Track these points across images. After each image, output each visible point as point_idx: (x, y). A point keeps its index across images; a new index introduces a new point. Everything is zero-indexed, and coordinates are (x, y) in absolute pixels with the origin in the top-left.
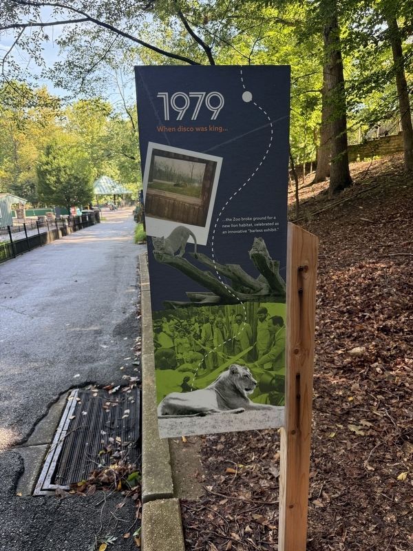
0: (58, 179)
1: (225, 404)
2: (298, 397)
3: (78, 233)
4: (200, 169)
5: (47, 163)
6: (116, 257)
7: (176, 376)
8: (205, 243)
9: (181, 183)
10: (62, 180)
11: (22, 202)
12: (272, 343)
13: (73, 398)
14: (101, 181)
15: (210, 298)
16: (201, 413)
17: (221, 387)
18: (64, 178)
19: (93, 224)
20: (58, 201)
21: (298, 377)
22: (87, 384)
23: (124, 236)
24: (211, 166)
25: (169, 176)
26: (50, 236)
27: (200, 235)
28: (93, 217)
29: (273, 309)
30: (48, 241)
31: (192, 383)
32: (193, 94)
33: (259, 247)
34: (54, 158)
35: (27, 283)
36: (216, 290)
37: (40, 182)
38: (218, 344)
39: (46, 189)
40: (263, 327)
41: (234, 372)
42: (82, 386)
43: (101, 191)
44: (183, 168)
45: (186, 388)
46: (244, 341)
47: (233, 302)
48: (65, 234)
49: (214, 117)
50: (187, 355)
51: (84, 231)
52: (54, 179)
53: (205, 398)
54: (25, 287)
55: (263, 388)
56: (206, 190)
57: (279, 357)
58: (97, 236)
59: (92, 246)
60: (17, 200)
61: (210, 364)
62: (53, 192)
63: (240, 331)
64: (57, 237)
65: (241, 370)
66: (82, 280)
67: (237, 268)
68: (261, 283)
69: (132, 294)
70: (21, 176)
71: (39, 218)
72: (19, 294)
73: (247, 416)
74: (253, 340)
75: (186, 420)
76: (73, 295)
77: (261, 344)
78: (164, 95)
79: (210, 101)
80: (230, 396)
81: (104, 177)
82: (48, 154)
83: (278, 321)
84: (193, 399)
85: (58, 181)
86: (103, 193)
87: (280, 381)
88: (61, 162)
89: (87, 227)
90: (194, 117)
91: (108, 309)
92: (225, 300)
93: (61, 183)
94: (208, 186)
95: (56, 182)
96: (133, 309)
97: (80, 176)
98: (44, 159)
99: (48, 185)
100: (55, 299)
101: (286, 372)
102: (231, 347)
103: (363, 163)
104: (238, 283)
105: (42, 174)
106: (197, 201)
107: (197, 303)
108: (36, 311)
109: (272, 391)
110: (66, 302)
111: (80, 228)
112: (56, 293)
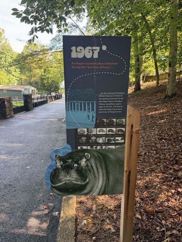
3: (56, 101)
5: (44, 76)
10: (49, 82)
11: (35, 89)
13: (65, 119)
14: (63, 83)
20: (47, 90)
28: (60, 96)
30: (48, 102)
37: (41, 82)
48: (52, 101)
52: (46, 81)
62: (46, 86)
70: (32, 79)
71: (41, 96)
82: (45, 72)
88: (49, 75)
89: (58, 99)
97: (56, 81)
99: (44, 84)
105: (42, 79)
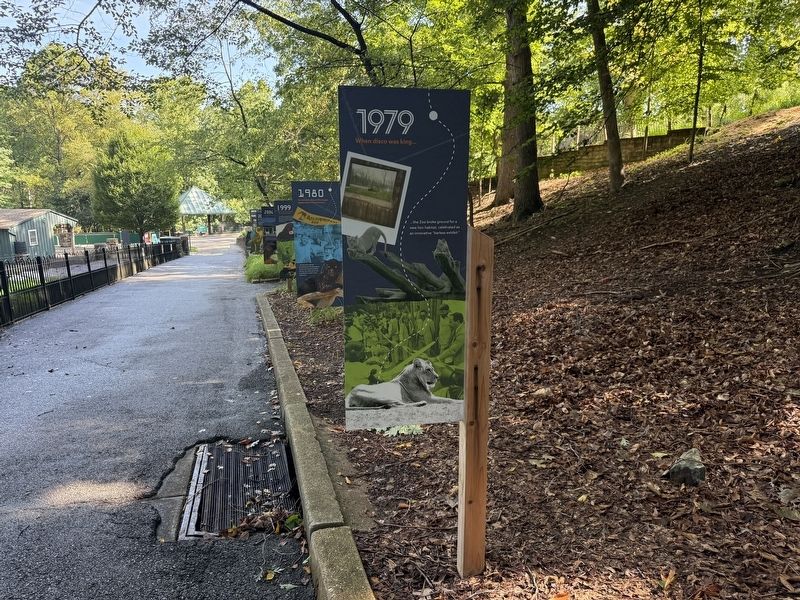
0: (127, 190)
1: (409, 397)
2: (476, 388)
3: (159, 267)
4: (391, 177)
5: (110, 167)
6: (224, 298)
7: (364, 369)
8: (394, 243)
9: (374, 188)
10: (133, 191)
11: (70, 222)
12: (453, 338)
13: (203, 453)
14: (190, 195)
15: (397, 294)
16: (386, 406)
17: (405, 380)
18: (135, 188)
19: (179, 257)
20: (125, 223)
21: (476, 369)
22: (217, 439)
23: (230, 272)
24: (401, 174)
25: (364, 181)
26: (122, 271)
27: (390, 235)
28: (179, 246)
29: (455, 306)
30: (119, 278)
31: (379, 375)
32: (387, 112)
33: (442, 248)
34: (122, 160)
35: (102, 331)
36: (402, 287)
37: (98, 194)
38: (404, 338)
39: (109, 204)
40: (445, 323)
41: (417, 366)
42: (211, 441)
43: (189, 209)
44: (376, 175)
45: (373, 381)
46: (428, 336)
47: (418, 298)
48: (141, 269)
49: (405, 132)
50: (375, 348)
51: (167, 266)
52: (120, 190)
53: (389, 390)
54: (102, 335)
55: (444, 381)
56: (397, 195)
57: (459, 352)
58: (189, 272)
59: (186, 284)
60: (62, 220)
61: (396, 358)
62: (117, 209)
63: (424, 327)
64: (130, 273)
65: (424, 364)
66: (180, 327)
67: (422, 266)
68: (444, 282)
69: (255, 343)
70: (66, 184)
71: (96, 247)
72: (95, 344)
73: (429, 409)
74: (435, 335)
75: (372, 412)
76: (173, 345)
77: (443, 339)
78: (362, 111)
79: (401, 119)
80: (414, 390)
81: (194, 189)
82: (111, 154)
83: (459, 317)
84: (378, 392)
85: (127, 193)
86: (193, 212)
87: (460, 374)
88: (132, 165)
89: (170, 260)
90: (388, 131)
91: (227, 361)
92: (411, 296)
93: (131, 196)
94: (398, 191)
95: (122, 195)
96: (261, 360)
97: (160, 186)
98: (106, 160)
99: (111, 198)
100: (149, 349)
101: (466, 367)
102: (416, 341)
103: (558, 180)
104: (423, 281)
105: (101, 182)
106: (388, 205)
107: (385, 298)
108: (126, 363)
109: (451, 385)
110: (166, 353)
111: (161, 262)
112: (148, 342)
